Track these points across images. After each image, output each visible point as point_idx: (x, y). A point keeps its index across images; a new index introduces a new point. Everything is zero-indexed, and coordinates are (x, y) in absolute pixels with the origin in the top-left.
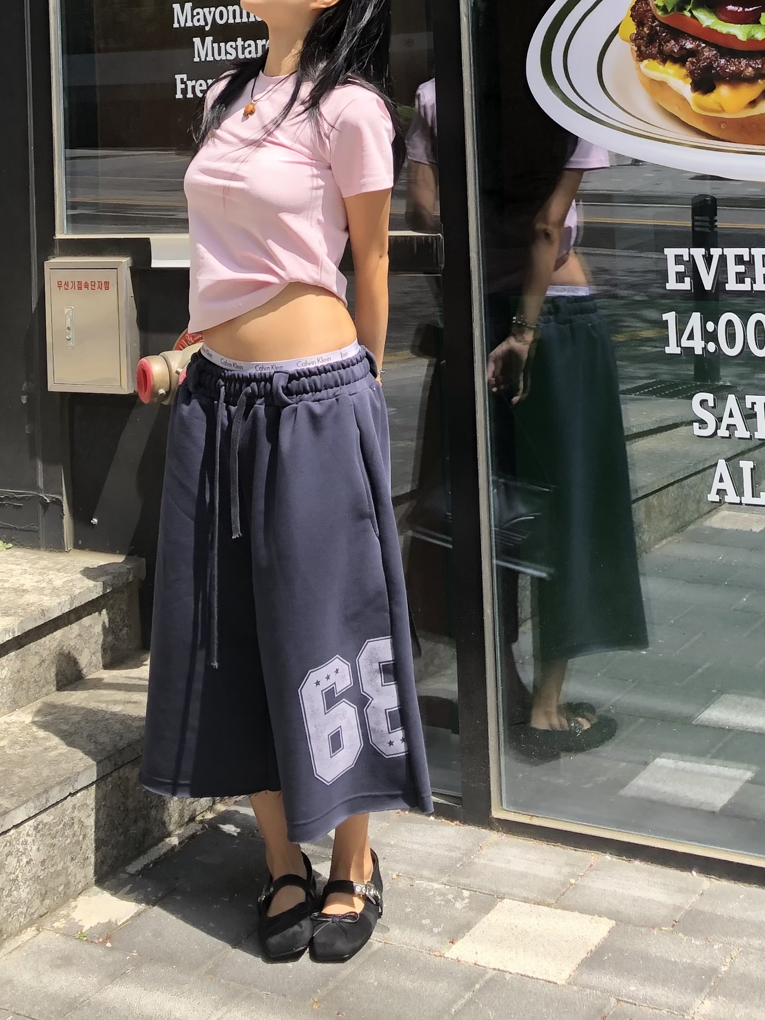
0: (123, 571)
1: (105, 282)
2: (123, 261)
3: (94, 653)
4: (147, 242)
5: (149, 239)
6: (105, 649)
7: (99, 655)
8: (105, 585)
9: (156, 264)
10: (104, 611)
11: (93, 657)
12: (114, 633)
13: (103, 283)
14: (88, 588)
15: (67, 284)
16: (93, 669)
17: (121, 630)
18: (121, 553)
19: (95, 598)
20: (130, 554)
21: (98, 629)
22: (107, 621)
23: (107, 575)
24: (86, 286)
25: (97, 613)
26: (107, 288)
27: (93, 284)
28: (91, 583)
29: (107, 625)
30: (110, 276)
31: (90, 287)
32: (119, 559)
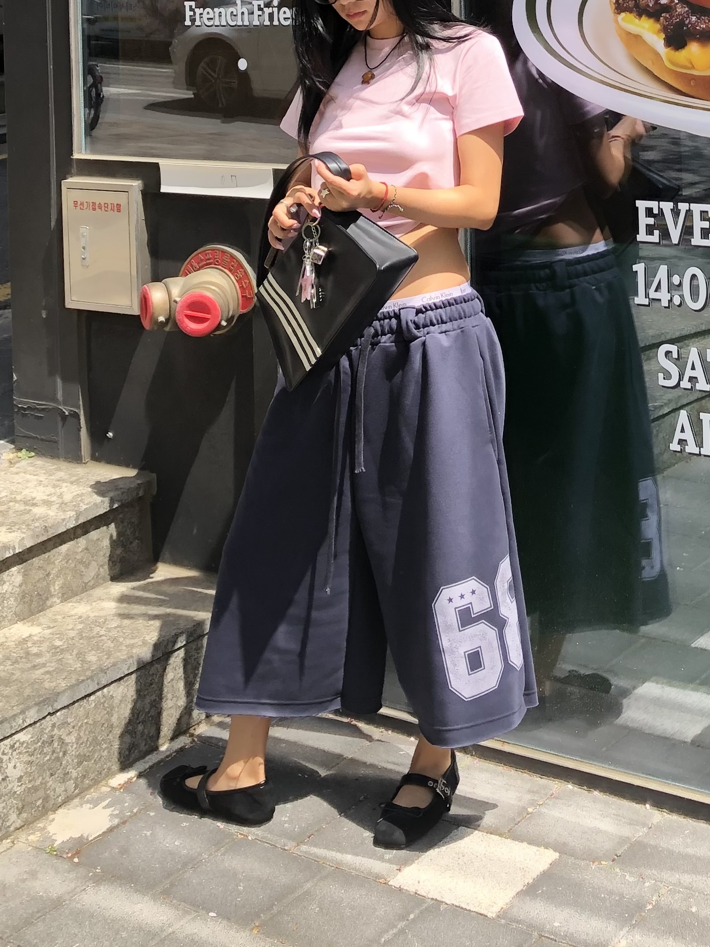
0: (132, 486)
1: (117, 204)
2: (134, 184)
3: (102, 566)
4: (156, 166)
5: (158, 163)
6: (112, 560)
7: (106, 567)
8: (112, 501)
9: (164, 189)
10: (113, 526)
11: (101, 570)
12: (124, 546)
13: (115, 205)
14: (95, 504)
15: (82, 204)
16: (101, 581)
17: (131, 543)
18: (134, 467)
19: (102, 513)
20: (143, 468)
21: (106, 543)
22: (115, 534)
23: (117, 489)
24: (100, 208)
25: (105, 527)
26: (119, 210)
27: (106, 205)
28: (98, 499)
29: (115, 537)
30: (121, 198)
31: (103, 208)
32: (131, 473)
